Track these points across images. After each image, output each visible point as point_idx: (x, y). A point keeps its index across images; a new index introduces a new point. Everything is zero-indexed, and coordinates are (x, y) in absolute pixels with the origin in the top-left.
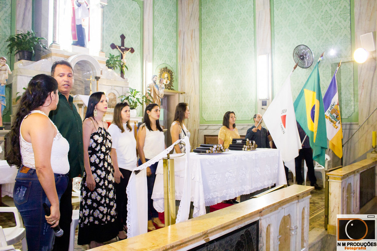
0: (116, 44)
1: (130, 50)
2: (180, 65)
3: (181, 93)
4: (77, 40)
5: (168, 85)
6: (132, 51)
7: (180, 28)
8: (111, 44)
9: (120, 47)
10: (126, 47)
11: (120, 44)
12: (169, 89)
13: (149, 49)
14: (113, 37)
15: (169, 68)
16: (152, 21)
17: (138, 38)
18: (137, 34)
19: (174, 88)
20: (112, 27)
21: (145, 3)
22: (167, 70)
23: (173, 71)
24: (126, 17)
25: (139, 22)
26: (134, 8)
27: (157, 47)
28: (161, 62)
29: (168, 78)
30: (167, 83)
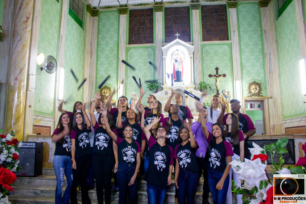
0: (212, 74)
1: (222, 76)
2: (268, 77)
3: (270, 98)
4: (176, 79)
5: (257, 93)
6: (224, 76)
7: (266, 51)
8: (209, 75)
9: (215, 76)
10: (219, 74)
11: (215, 73)
12: (258, 96)
13: (237, 72)
14: (210, 71)
15: (257, 81)
16: (239, 53)
17: (229, 67)
18: (228, 64)
19: (263, 95)
20: (209, 65)
21: (232, 43)
22: (255, 83)
23: (261, 83)
24: (219, 56)
25: (229, 57)
26: (224, 49)
27: (245, 69)
28: (249, 79)
29: (256, 88)
30: (256, 92)
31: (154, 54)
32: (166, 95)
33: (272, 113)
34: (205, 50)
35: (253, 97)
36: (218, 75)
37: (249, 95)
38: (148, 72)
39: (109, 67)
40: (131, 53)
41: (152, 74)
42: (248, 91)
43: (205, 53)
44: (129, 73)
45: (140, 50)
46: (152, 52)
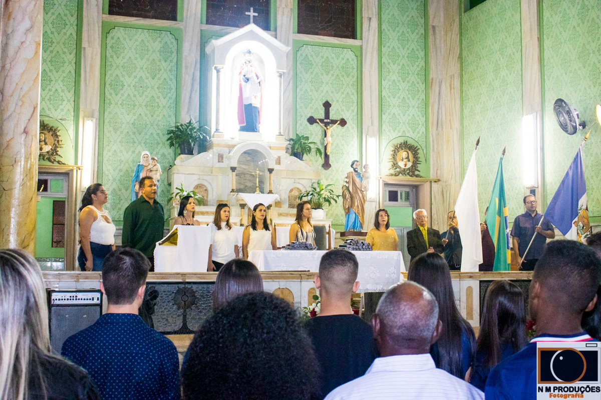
0: (315, 118)
1: (339, 122)
2: (433, 136)
3: (435, 182)
4: (245, 124)
5: (409, 168)
6: (343, 123)
7: (432, 75)
8: (308, 117)
9: (322, 121)
10: (332, 119)
11: (322, 116)
12: (411, 176)
13: (371, 118)
14: (311, 108)
15: (410, 142)
16: (377, 73)
17: (353, 103)
18: (352, 97)
19: (421, 174)
20: (310, 93)
21: (364, 47)
22: (406, 146)
23: (419, 147)
24: (333, 75)
25: (355, 79)
26: (345, 59)
27: (388, 111)
28: (395, 134)
29: (408, 158)
30: (407, 167)
31: (179, 51)
32: (219, 162)
33: (437, 214)
34: (301, 55)
35: (401, 177)
36: (328, 121)
37: (392, 171)
38: (160, 95)
39: (51, 71)
40: (116, 38)
41: (171, 101)
42: (392, 163)
43: (301, 63)
44: (111, 94)
45: (141, 36)
46: (172, 43)
